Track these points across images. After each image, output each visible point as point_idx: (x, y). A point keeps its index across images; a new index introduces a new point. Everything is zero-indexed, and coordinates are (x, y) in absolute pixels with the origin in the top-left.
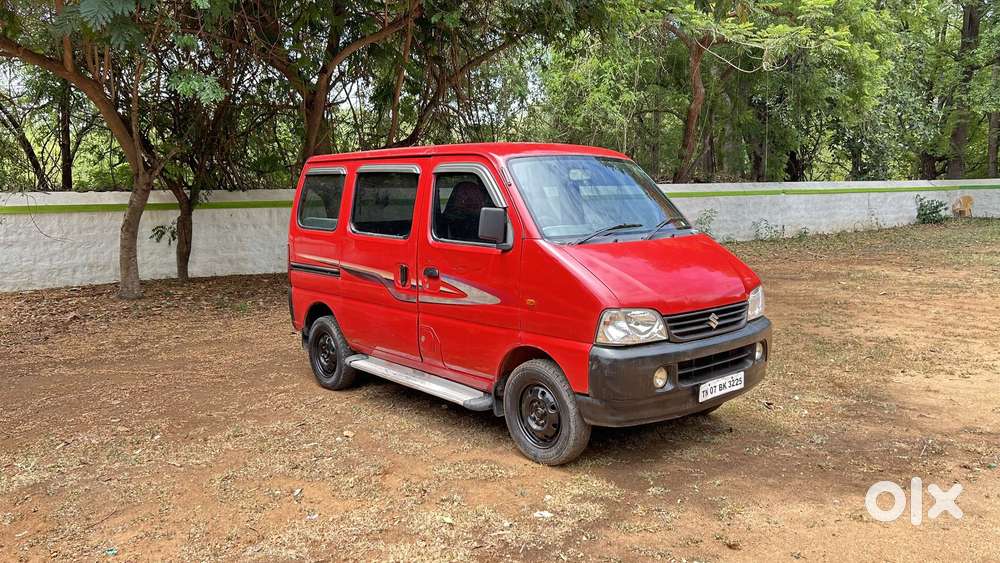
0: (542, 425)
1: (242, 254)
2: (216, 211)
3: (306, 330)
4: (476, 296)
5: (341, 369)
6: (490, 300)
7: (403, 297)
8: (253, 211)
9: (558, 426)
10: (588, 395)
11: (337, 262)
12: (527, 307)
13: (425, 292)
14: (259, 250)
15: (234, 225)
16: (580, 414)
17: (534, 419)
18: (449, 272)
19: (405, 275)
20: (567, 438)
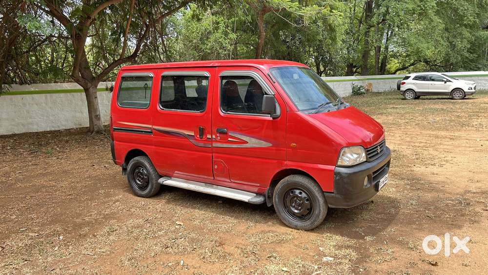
0: (300, 210)
1: (30, 120)
2: (13, 96)
3: (124, 164)
4: (253, 142)
5: (152, 186)
6: (264, 144)
7: (201, 144)
8: (35, 96)
9: (310, 210)
10: (333, 193)
11: (150, 126)
12: (290, 147)
13: (217, 141)
14: (40, 118)
15: (24, 105)
16: (326, 202)
17: (294, 207)
18: (234, 129)
19: (202, 132)
20: (318, 216)
